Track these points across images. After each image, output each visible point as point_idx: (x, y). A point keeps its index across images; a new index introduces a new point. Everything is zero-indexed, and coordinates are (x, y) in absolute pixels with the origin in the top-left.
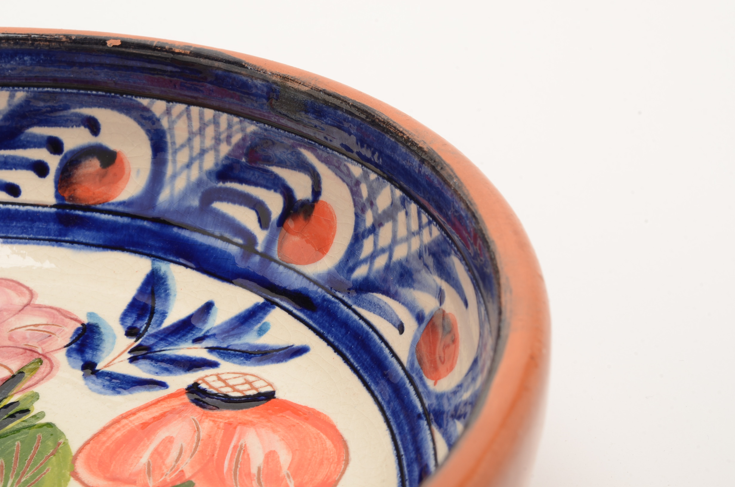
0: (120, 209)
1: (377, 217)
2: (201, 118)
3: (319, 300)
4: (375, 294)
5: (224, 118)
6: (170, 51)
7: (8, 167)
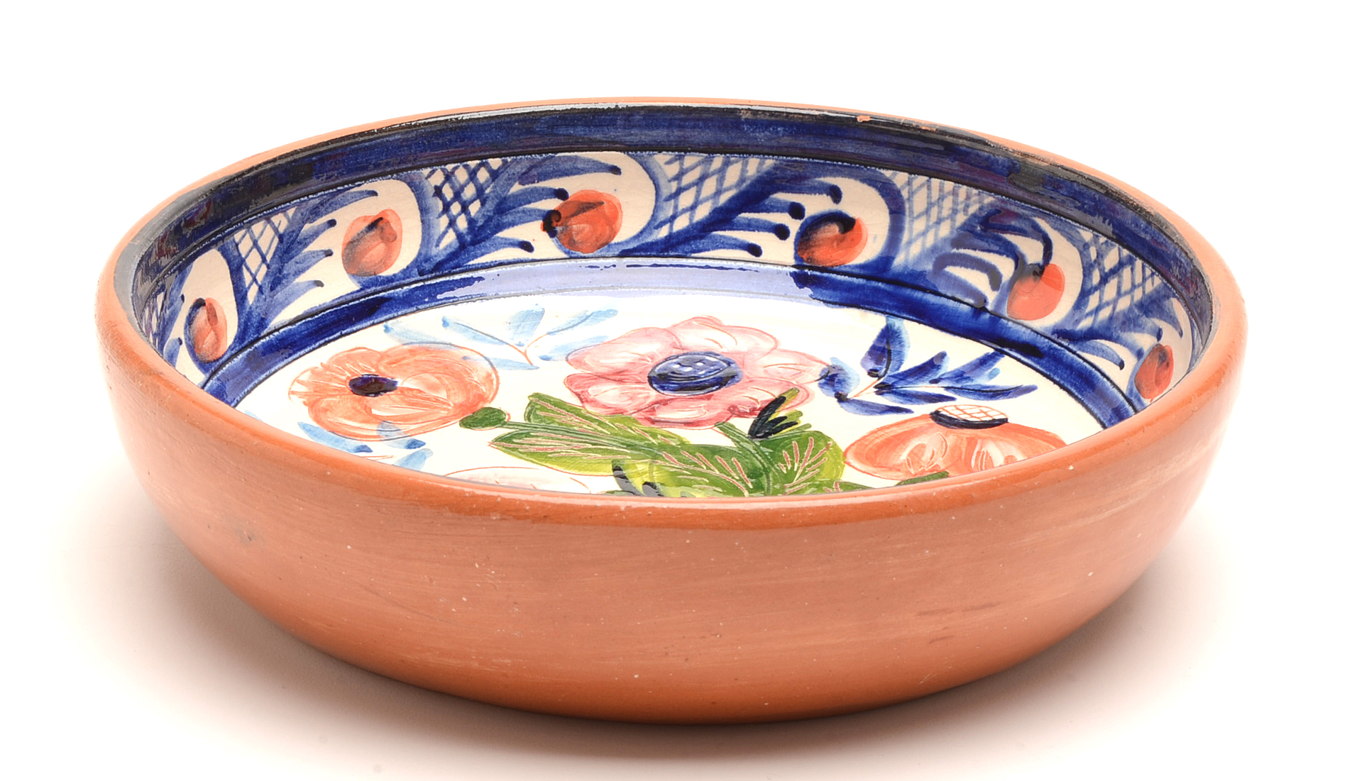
0: (857, 271)
1: (1103, 275)
2: (941, 190)
3: (1046, 349)
4: (1098, 341)
5: (963, 189)
6: (917, 128)
7: (751, 229)
